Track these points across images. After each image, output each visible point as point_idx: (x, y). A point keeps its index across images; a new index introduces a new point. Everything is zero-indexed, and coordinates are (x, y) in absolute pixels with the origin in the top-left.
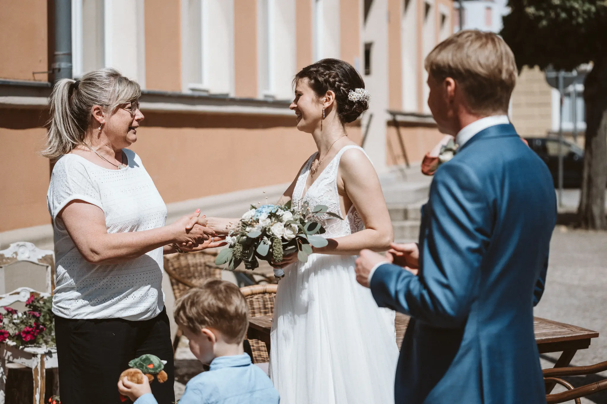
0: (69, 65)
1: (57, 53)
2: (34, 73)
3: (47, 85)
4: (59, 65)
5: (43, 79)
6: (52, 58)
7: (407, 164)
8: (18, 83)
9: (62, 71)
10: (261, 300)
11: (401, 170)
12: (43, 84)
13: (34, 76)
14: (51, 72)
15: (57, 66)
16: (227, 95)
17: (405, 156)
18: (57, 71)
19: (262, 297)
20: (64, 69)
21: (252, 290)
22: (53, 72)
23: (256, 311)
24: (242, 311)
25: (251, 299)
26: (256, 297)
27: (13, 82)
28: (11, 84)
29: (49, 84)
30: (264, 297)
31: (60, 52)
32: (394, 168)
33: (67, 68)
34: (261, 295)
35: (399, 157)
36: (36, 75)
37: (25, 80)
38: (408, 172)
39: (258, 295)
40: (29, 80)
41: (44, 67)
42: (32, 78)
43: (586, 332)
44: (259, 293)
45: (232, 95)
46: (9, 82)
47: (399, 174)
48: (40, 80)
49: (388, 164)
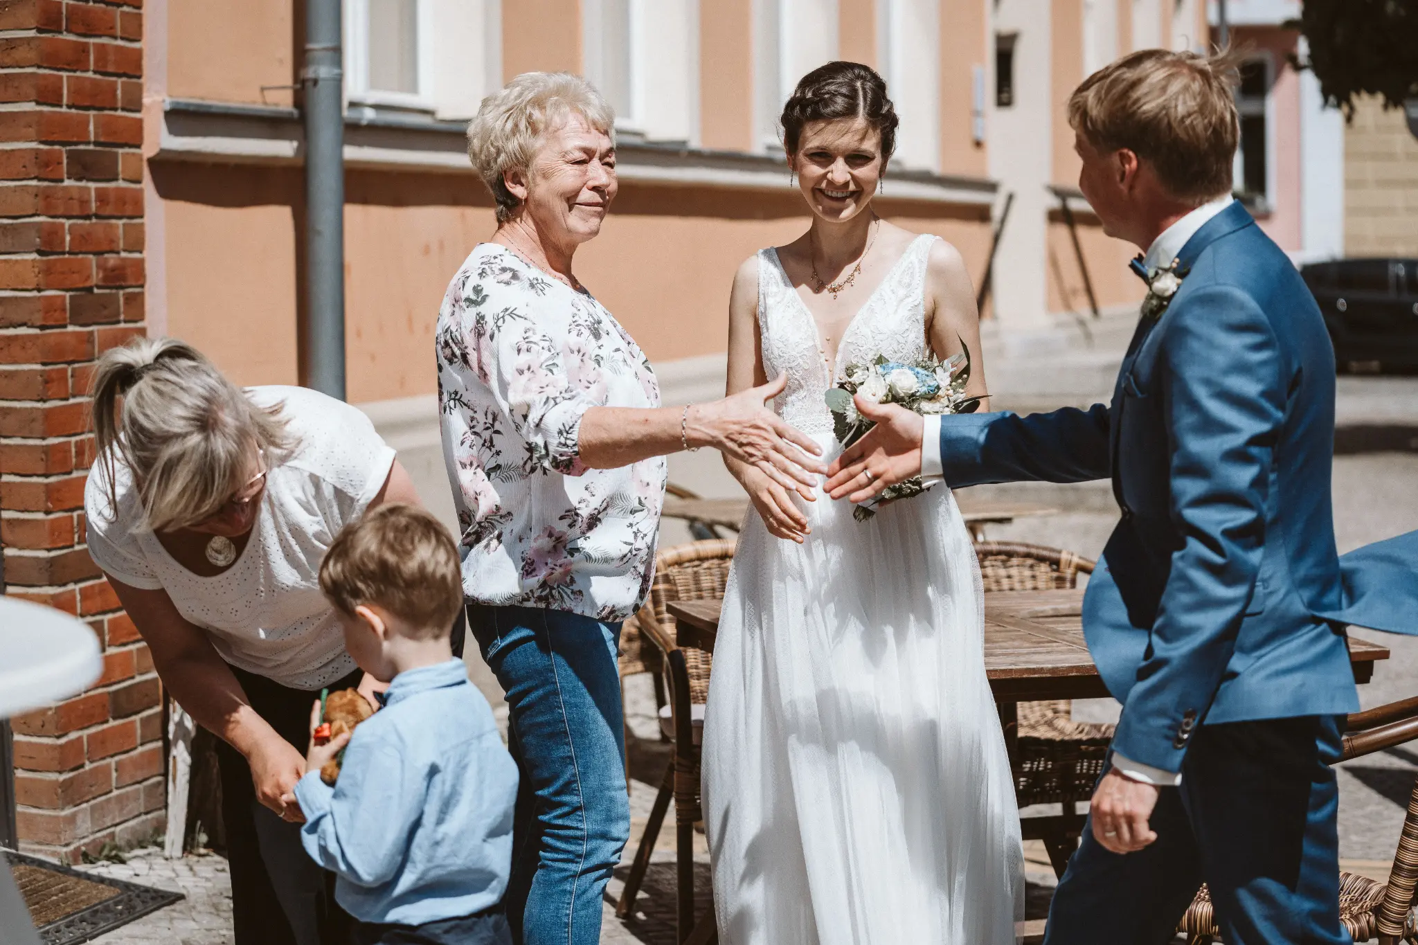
0: (336, 71)
1: (310, 46)
2: (263, 89)
3: (291, 113)
4: (315, 72)
5: (283, 102)
6: (301, 57)
7: (1095, 311)
8: (229, 108)
9: (320, 84)
10: (716, 571)
11: (1082, 323)
12: (281, 112)
13: (264, 97)
14: (298, 86)
15: (310, 73)
16: (684, 143)
17: (1089, 290)
18: (309, 84)
19: (719, 566)
20: (325, 80)
21: (697, 551)
22: (303, 87)
23: (705, 594)
24: (434, 571)
25: (695, 569)
26: (706, 565)
27: (217, 107)
28: (213, 110)
29: (295, 112)
30: (723, 565)
31: (318, 45)
32: (1064, 316)
33: (334, 79)
34: (716, 561)
35: (1074, 292)
36: (266, 93)
37: (243, 102)
38: (1095, 327)
39: (711, 562)
40: (254, 102)
41: (285, 75)
42: (259, 99)
43: (1363, 647)
44: (713, 558)
45: (695, 144)
46: (210, 106)
47: (1077, 331)
48: (276, 105)
49: (1050, 308)
